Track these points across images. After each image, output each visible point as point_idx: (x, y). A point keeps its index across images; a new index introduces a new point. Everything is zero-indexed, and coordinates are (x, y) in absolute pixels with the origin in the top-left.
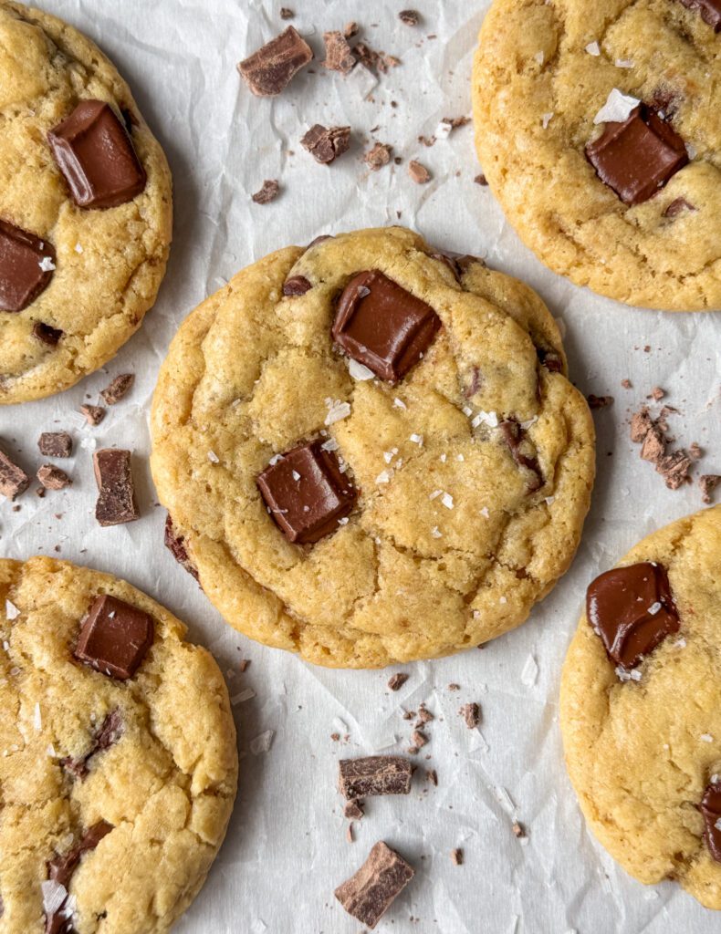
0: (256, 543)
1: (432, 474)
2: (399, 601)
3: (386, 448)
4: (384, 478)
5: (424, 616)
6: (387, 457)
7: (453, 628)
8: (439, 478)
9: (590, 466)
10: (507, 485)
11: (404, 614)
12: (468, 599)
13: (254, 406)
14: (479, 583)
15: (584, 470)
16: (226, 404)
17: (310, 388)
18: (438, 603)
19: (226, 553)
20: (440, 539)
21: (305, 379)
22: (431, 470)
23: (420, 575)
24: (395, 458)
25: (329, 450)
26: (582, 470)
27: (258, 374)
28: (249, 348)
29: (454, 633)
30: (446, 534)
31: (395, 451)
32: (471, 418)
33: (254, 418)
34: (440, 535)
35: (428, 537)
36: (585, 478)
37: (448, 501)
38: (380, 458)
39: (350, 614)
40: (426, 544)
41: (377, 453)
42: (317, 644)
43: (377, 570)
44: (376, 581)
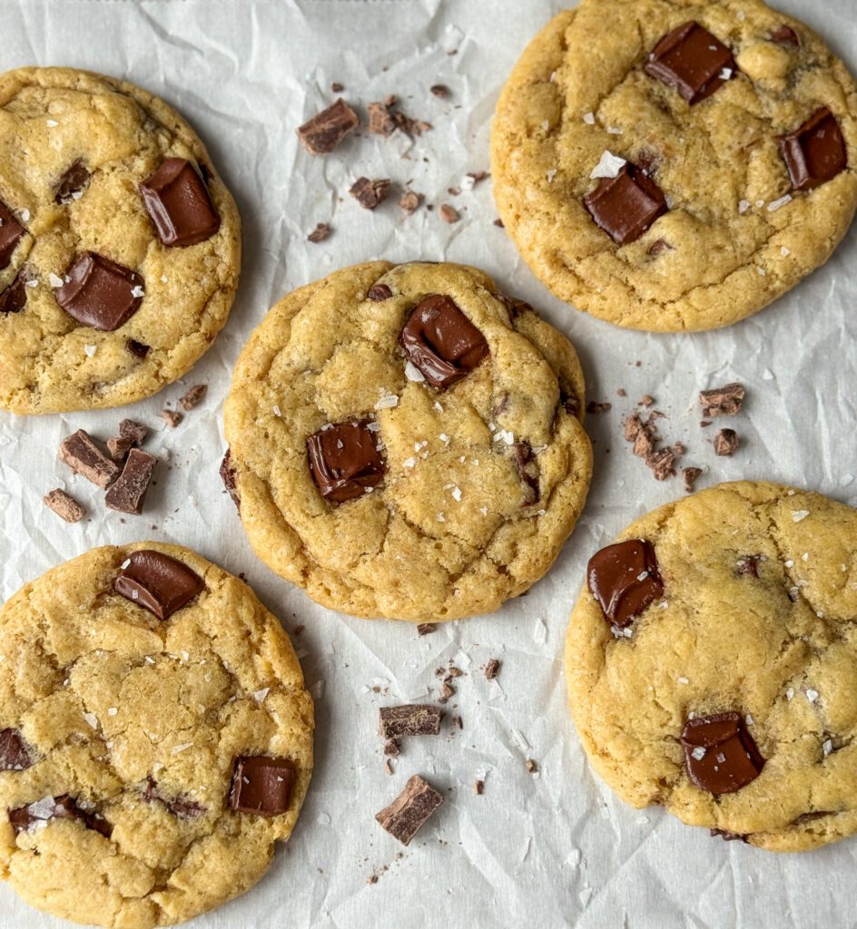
0: (293, 489)
1: (450, 470)
2: (397, 565)
3: (418, 440)
4: (410, 463)
5: (414, 582)
6: (417, 447)
7: (435, 598)
8: (455, 474)
9: (580, 498)
10: (508, 494)
11: (398, 576)
12: (453, 578)
13: (321, 380)
14: (465, 569)
15: (574, 499)
16: (298, 372)
17: (370, 376)
18: (428, 574)
19: (267, 493)
20: (442, 523)
21: (368, 368)
22: (450, 467)
23: (419, 548)
24: (423, 450)
25: (372, 430)
26: (572, 499)
27: (331, 355)
28: (329, 332)
29: (434, 603)
30: (449, 521)
31: (425, 443)
32: (494, 433)
33: (318, 389)
34: (443, 520)
35: (433, 519)
36: (574, 506)
37: (457, 494)
38: (411, 446)
39: (354, 565)
40: (430, 524)
41: (410, 441)
42: (321, 584)
43: (385, 535)
44: (382, 544)
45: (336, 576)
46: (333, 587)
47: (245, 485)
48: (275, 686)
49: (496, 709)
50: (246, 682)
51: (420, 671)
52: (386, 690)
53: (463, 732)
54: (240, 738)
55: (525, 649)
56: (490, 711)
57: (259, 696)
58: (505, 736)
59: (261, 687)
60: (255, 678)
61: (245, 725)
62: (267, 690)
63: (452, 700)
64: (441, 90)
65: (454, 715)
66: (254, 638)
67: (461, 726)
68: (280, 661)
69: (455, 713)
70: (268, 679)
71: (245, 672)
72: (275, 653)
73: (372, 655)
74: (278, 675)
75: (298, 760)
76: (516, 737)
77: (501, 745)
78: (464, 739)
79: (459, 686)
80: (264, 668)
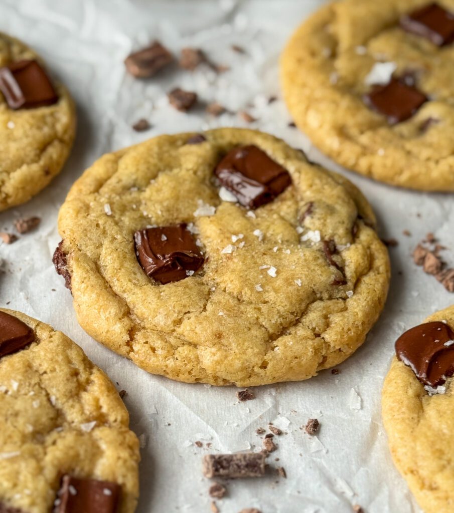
0: (122, 266)
1: (265, 256)
2: (220, 319)
3: (236, 234)
4: (229, 249)
5: (236, 334)
6: (234, 239)
7: (256, 350)
8: (269, 259)
9: (383, 286)
10: (319, 272)
11: (221, 328)
12: (272, 337)
13: (148, 193)
14: (283, 331)
15: (378, 287)
16: (127, 189)
17: (189, 191)
18: (249, 329)
19: (97, 268)
20: (259, 292)
21: (187, 186)
22: (264, 254)
23: (239, 307)
24: (239, 241)
25: (192, 231)
26: (376, 286)
27: (155, 177)
28: (153, 161)
29: (255, 355)
30: (265, 291)
31: (241, 236)
32: (301, 235)
33: (143, 202)
34: (261, 289)
35: (252, 289)
36: (378, 292)
37: (272, 272)
38: (229, 238)
40: (249, 292)
41: (228, 235)
42: (147, 343)
43: (207, 300)
44: (205, 306)
45: (161, 335)
46: (158, 344)
47: (77, 260)
48: (101, 420)
49: (319, 460)
50: (73, 415)
51: (240, 430)
52: (209, 445)
53: (287, 481)
54: (66, 454)
55: (341, 415)
56: (314, 462)
57: (85, 428)
58: (330, 483)
59: (88, 420)
60: (82, 412)
61: (72, 444)
62: (93, 424)
63: (274, 455)
64: (239, 50)
65: (276, 467)
66: (83, 377)
67: (285, 475)
68: (108, 396)
69: (277, 465)
70: (95, 414)
71: (73, 406)
72: (103, 388)
73: (193, 415)
74: (105, 410)
75: (124, 485)
76: (341, 485)
77: (326, 490)
78: (289, 487)
79: (280, 444)
80: (92, 402)
